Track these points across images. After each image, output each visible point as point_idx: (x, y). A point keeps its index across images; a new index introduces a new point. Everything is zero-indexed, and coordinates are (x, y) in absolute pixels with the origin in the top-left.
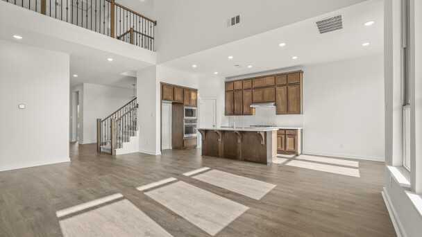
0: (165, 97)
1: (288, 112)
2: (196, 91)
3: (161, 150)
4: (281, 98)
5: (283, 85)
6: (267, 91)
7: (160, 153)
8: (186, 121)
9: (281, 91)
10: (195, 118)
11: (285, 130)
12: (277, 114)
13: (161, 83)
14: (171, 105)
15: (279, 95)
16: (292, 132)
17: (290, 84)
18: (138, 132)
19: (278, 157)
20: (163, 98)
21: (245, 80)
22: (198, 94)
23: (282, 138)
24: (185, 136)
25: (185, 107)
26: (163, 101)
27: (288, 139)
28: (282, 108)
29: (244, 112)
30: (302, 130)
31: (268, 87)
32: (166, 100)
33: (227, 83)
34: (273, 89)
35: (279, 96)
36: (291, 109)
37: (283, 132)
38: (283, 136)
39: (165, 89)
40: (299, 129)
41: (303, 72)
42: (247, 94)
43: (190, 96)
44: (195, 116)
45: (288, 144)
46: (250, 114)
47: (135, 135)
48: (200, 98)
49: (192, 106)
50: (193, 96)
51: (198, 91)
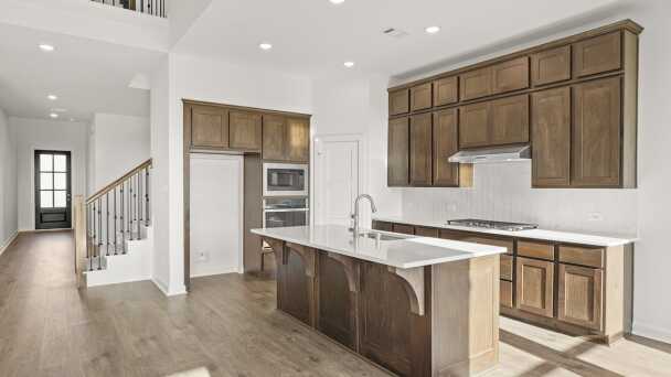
0: (197, 139)
1: (573, 177)
2: (304, 120)
4: (549, 132)
6: (504, 108)
8: (270, 201)
9: (552, 103)
10: (305, 193)
11: (557, 245)
12: (535, 186)
13: (186, 102)
14: (241, 159)
15: (542, 121)
16: (582, 255)
17: (584, 79)
18: (150, 231)
19: (505, 336)
20: (191, 145)
21: (439, 77)
22: (313, 130)
23: (544, 270)
25: (266, 166)
26: (195, 150)
27: (566, 278)
28: (555, 164)
29: (437, 177)
30: (630, 248)
31: (508, 93)
32: (198, 145)
33: (393, 93)
34: (521, 102)
35: (540, 122)
36: (584, 168)
37: (550, 252)
38: (550, 267)
40: (615, 244)
41: (637, 30)
42: (445, 121)
43: (286, 135)
44: (302, 188)
45: (566, 295)
46: (452, 183)
47: (145, 237)
48: (317, 140)
49: (291, 162)
50: (296, 134)
51: (312, 119)
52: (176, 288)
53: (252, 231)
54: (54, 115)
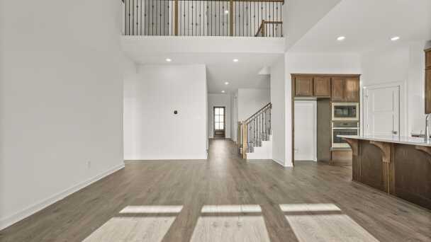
0: (298, 92)
2: (356, 78)
3: (293, 161)
7: (292, 165)
8: (337, 124)
10: (357, 119)
13: (293, 75)
14: (316, 102)
18: (271, 137)
20: (296, 95)
22: (361, 82)
24: (335, 145)
25: (334, 104)
26: (295, 98)
32: (299, 96)
39: (298, 81)
43: (344, 87)
44: (355, 116)
47: (268, 140)
48: (365, 88)
49: (348, 102)
50: (350, 86)
51: (361, 77)
52: (288, 164)
53: (338, 136)
54: (223, 92)
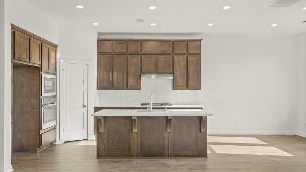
0: (17, 54)
1: (187, 86)
2: (56, 48)
4: (179, 69)
5: (182, 54)
6: (162, 59)
9: (180, 60)
12: (173, 89)
13: (12, 27)
17: (191, 54)
22: (58, 55)
24: (45, 127)
28: (181, 81)
29: (129, 85)
31: (164, 53)
33: (100, 42)
34: (169, 58)
35: (176, 67)
36: (191, 83)
39: (18, 38)
42: (134, 61)
43: (49, 56)
46: (138, 87)
48: (62, 61)
